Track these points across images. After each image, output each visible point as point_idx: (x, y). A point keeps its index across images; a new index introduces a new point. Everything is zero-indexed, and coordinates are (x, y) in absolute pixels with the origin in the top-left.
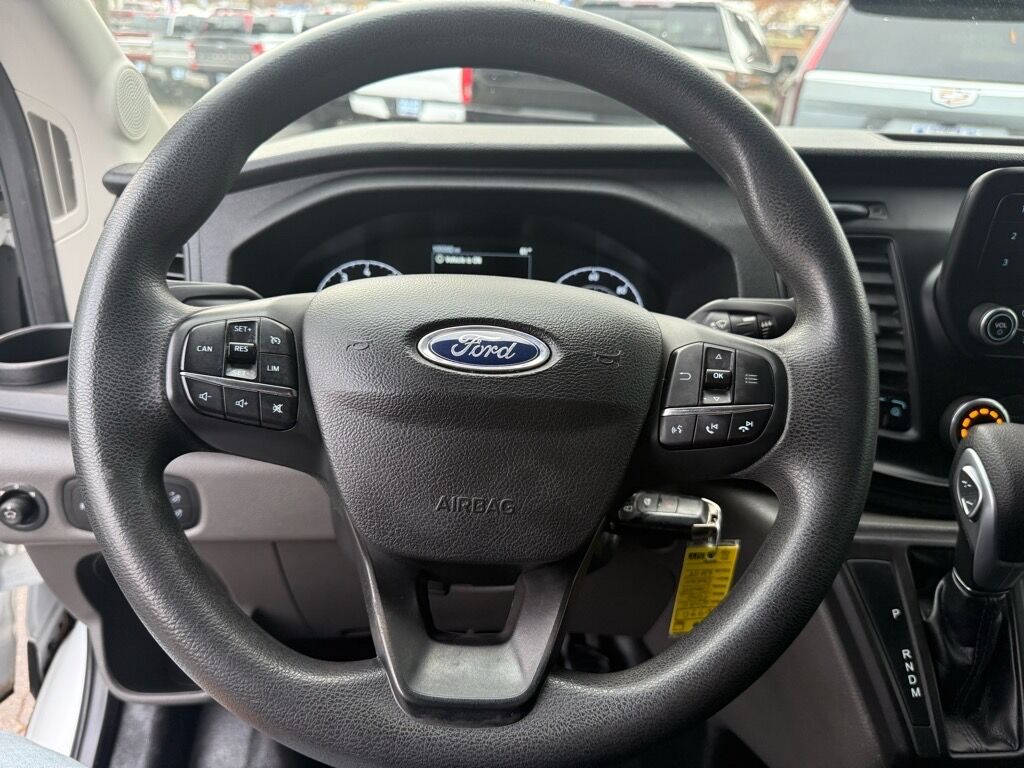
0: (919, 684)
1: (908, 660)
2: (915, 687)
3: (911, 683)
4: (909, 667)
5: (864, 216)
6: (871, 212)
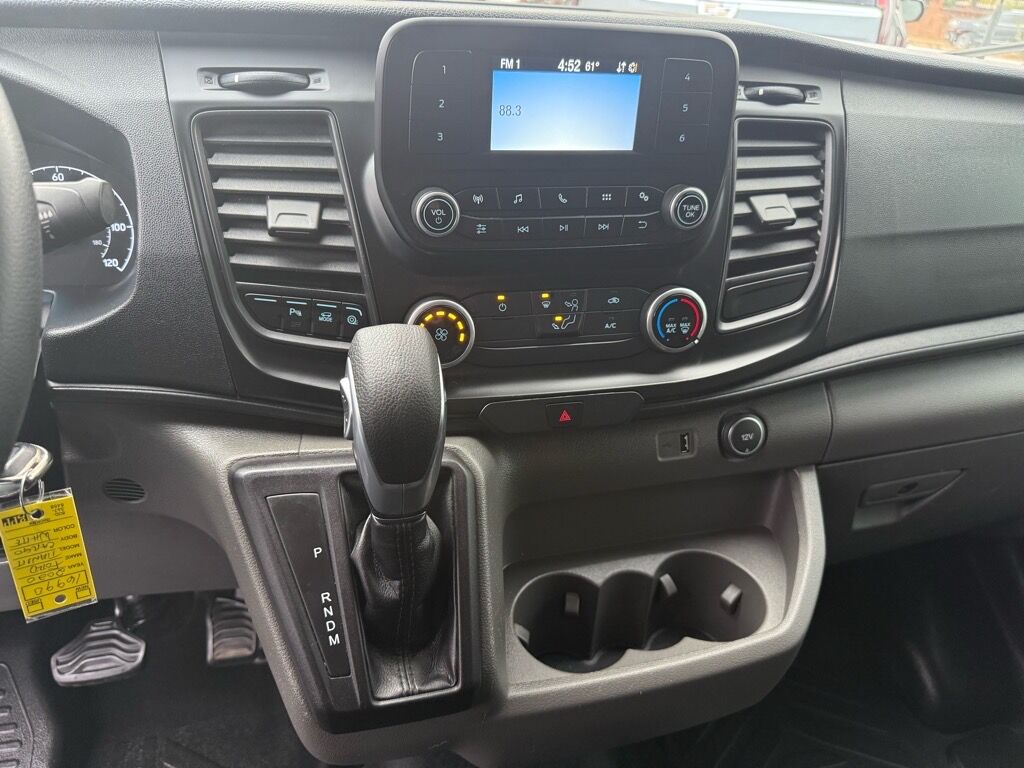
0: (339, 630)
1: (327, 604)
2: (333, 634)
3: (329, 630)
4: (328, 612)
5: (303, 87)
6: (312, 82)
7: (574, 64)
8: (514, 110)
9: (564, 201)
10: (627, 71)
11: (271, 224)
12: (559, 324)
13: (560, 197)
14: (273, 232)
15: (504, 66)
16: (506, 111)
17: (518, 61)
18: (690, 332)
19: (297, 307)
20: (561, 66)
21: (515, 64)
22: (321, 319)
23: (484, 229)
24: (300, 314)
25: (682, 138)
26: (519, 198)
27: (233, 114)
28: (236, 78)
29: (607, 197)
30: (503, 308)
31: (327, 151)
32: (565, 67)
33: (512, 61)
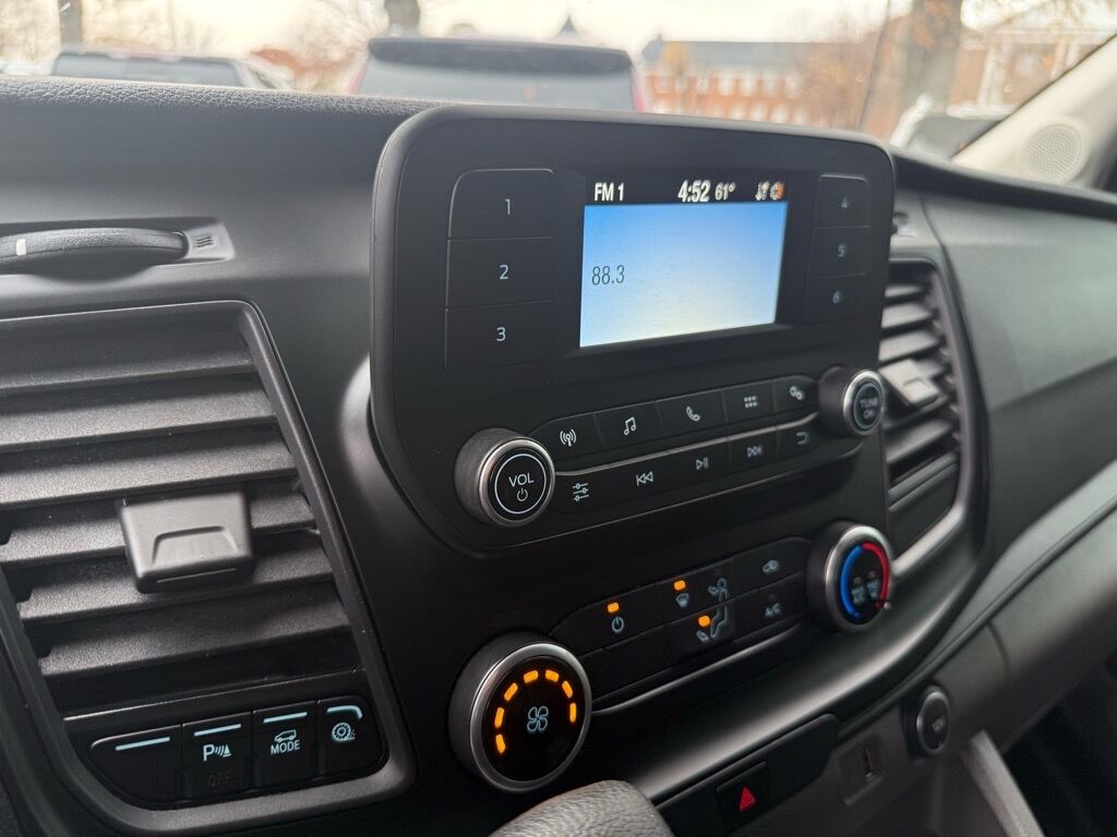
5: (176, 256)
6: (191, 243)
7: (700, 189)
8: (615, 274)
9: (696, 418)
10: (768, 199)
11: (141, 567)
12: (706, 630)
13: (689, 411)
14: (148, 583)
15: (600, 196)
16: (602, 277)
17: (621, 188)
18: (879, 593)
19: (217, 740)
20: (683, 195)
21: (617, 192)
22: (274, 750)
23: (585, 491)
24: (226, 752)
25: (837, 297)
26: (631, 425)
27: (18, 327)
28: (21, 246)
29: (751, 402)
30: (618, 626)
31: (247, 381)
32: (690, 194)
33: (612, 186)
